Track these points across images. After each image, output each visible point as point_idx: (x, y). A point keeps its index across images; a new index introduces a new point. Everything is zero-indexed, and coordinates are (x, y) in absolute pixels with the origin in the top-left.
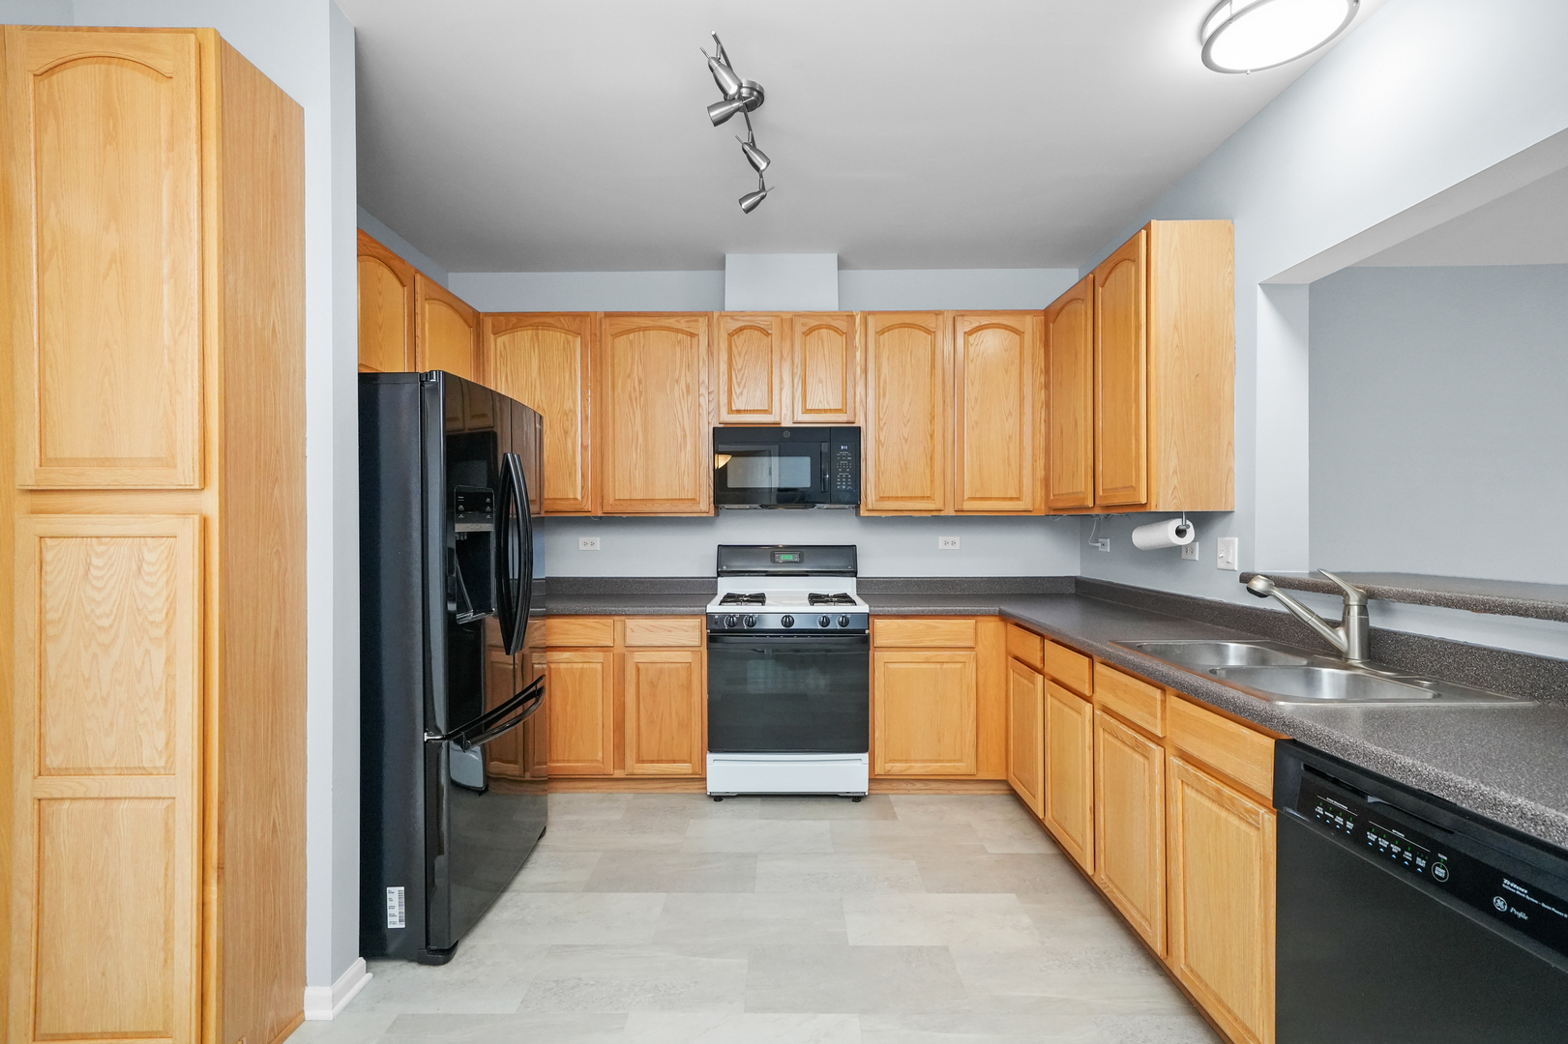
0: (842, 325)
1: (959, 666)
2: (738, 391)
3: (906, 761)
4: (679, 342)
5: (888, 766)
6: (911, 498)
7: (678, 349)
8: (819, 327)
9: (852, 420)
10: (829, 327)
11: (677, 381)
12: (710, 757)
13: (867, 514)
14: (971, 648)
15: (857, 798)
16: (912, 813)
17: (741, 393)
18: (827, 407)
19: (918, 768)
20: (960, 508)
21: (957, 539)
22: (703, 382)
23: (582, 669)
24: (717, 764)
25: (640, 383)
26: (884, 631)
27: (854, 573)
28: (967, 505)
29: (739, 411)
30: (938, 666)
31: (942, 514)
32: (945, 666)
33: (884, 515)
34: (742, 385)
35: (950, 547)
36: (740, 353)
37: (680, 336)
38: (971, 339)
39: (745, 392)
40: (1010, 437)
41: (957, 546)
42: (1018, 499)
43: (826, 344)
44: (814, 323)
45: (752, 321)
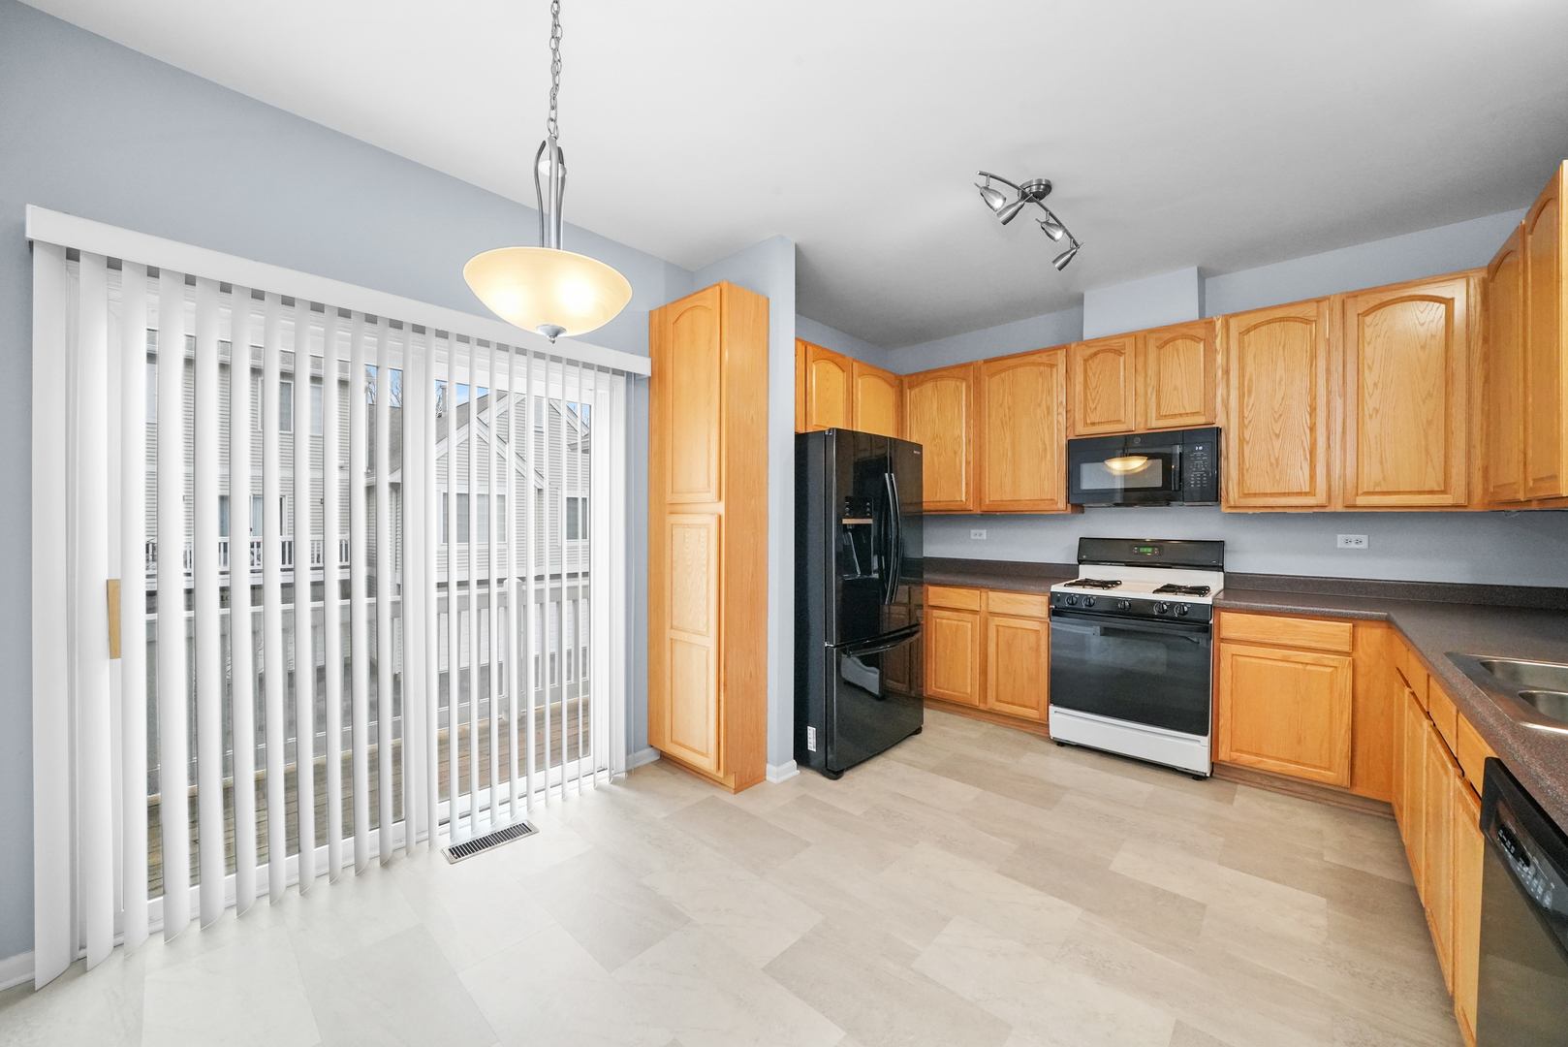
0: (1200, 332)
1: (1329, 670)
2: (1093, 407)
3: (1257, 755)
4: (1041, 373)
5: (1235, 755)
6: (1284, 494)
7: (1040, 379)
8: (1173, 339)
9: (1210, 421)
10: (1185, 337)
11: (1039, 405)
12: (1052, 708)
13: (1229, 511)
14: (1347, 654)
15: (1198, 777)
16: (1248, 804)
17: (1096, 408)
18: (1183, 411)
19: (1271, 765)
20: (1351, 503)
21: (1364, 538)
22: (1062, 403)
23: (957, 625)
24: (1057, 715)
25: (1009, 409)
26: (1231, 624)
27: (1221, 568)
28: (1361, 501)
29: (1093, 424)
30: (1300, 666)
31: (1327, 510)
32: (1309, 667)
33: (1250, 511)
34: (1096, 402)
35: (1353, 545)
36: (1094, 374)
37: (1042, 368)
38: (1368, 319)
39: (1099, 408)
40: (1429, 423)
41: (1364, 545)
42: (1443, 492)
43: (1181, 353)
44: (1167, 336)
45: (1106, 345)
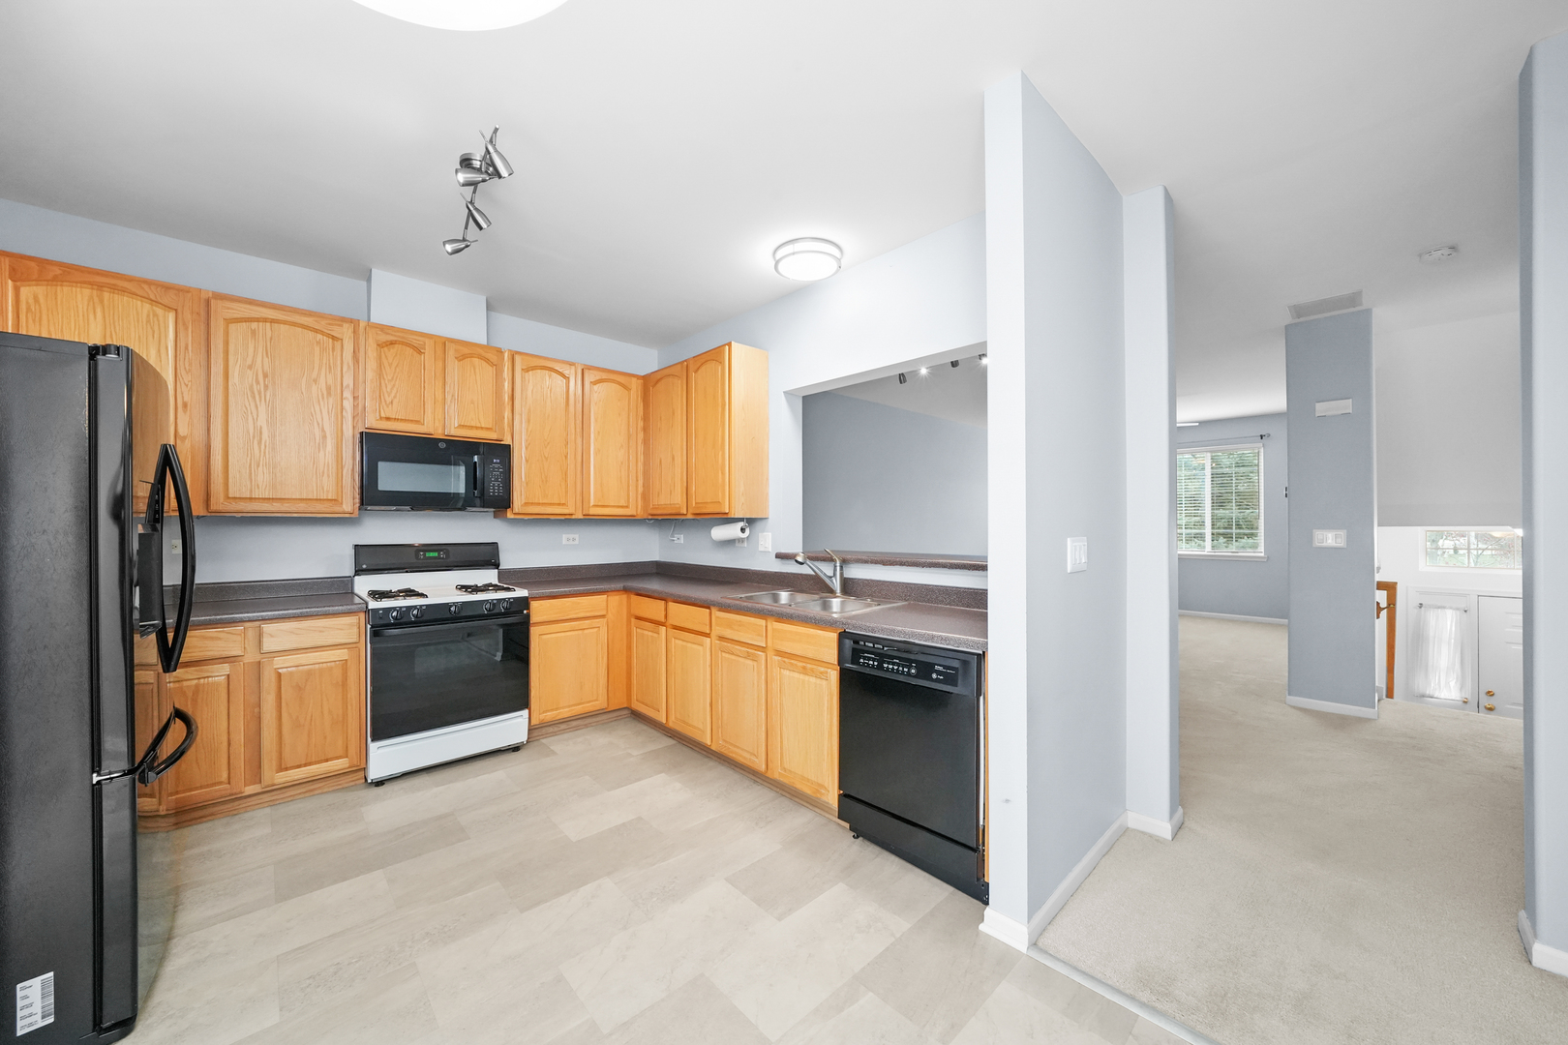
0: (493, 358)
1: (596, 630)
2: (389, 400)
3: (557, 709)
4: (318, 343)
5: (542, 717)
6: (551, 504)
7: (317, 349)
8: (471, 356)
9: (500, 438)
10: (481, 357)
11: (315, 381)
12: (373, 746)
13: (512, 517)
14: (603, 616)
15: (516, 749)
16: (567, 748)
17: (392, 402)
18: (478, 425)
19: (565, 713)
20: (587, 513)
21: (576, 536)
22: (348, 386)
24: (381, 751)
25: (265, 376)
26: (539, 610)
27: (497, 566)
28: (593, 511)
29: (388, 419)
30: (580, 632)
31: (573, 517)
32: (586, 631)
33: (526, 517)
34: (393, 395)
35: (571, 542)
36: (390, 365)
37: (319, 336)
38: (596, 387)
39: (395, 401)
40: (622, 463)
41: (577, 542)
42: (627, 507)
43: (477, 370)
44: (466, 351)
45: (403, 338)
